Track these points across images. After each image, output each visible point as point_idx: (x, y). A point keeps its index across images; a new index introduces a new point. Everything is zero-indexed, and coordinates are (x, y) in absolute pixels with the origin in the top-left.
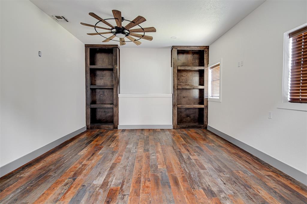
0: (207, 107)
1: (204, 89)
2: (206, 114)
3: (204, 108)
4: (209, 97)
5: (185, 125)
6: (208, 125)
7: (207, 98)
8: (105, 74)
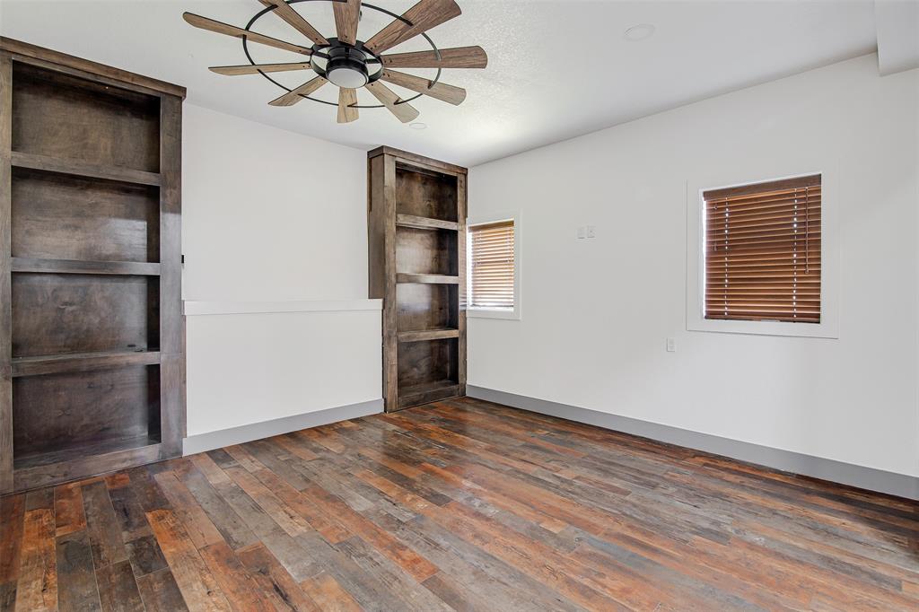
0: (464, 333)
1: (457, 285)
2: (463, 355)
3: (457, 338)
4: (469, 308)
5: (418, 394)
6: (468, 383)
7: (463, 308)
8: (92, 206)
